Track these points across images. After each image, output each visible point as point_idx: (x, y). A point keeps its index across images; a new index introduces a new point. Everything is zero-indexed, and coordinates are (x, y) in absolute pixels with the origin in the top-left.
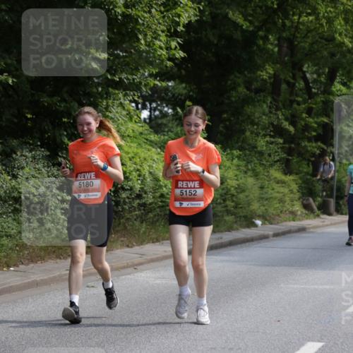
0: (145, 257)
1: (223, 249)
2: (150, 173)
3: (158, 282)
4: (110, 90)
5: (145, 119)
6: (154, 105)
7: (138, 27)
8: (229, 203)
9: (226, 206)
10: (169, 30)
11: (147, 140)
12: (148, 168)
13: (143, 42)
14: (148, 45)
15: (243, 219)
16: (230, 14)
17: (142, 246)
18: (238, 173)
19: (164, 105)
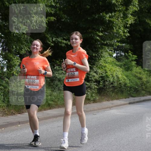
0: (113, 105)
1: (141, 103)
2: (116, 76)
3: (118, 113)
4: (103, 46)
5: (114, 57)
6: (118, 52)
7: (114, 25)
8: (144, 87)
9: (142, 88)
10: (124, 26)
11: (115, 64)
12: (115, 74)
13: (115, 30)
14: (117, 31)
15: (148, 92)
16: (147, 21)
17: (113, 101)
18: (147, 76)
19: (121, 52)
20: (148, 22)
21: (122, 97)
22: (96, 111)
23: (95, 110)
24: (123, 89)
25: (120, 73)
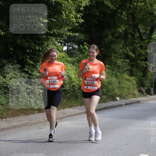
0: (65, 115)
1: (101, 111)
2: (68, 76)
3: (71, 126)
4: (49, 37)
5: (65, 50)
6: (69, 44)
7: (62, 8)
8: (105, 90)
9: (103, 91)
10: (76, 9)
11: (66, 60)
12: (67, 73)
13: (64, 15)
14: (67, 16)
15: (111, 97)
16: (105, 2)
17: (64, 110)
18: (108, 76)
19: (74, 44)
20: (107, 4)
21: (76, 104)
22: (41, 124)
23: (40, 122)
24: (77, 93)
25: (73, 73)
